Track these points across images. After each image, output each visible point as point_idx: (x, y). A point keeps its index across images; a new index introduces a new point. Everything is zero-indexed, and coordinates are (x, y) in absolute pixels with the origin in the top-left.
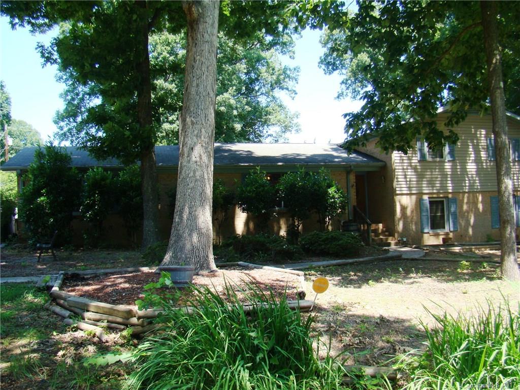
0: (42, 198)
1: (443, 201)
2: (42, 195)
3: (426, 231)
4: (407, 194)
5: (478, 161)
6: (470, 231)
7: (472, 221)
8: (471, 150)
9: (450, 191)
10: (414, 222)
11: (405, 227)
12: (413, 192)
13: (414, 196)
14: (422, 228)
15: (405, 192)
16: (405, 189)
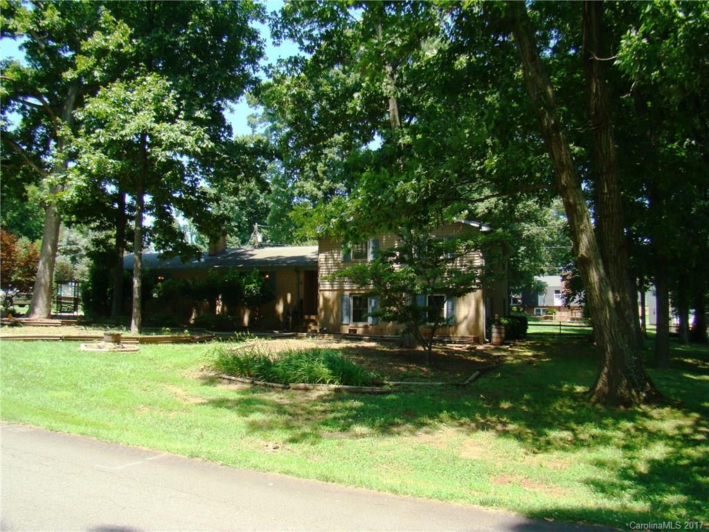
1: (366, 297)
3: (345, 322)
4: (329, 290)
6: (391, 323)
10: (335, 315)
11: (327, 318)
12: (335, 288)
13: (336, 292)
14: (342, 320)
15: (328, 288)
16: (328, 286)
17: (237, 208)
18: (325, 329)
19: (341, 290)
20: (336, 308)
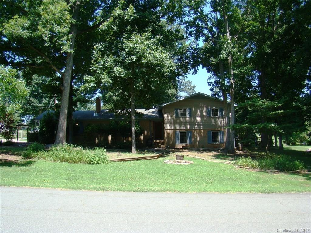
0: (44, 129)
1: (186, 132)
2: (44, 128)
3: (177, 143)
4: (170, 130)
5: (202, 116)
6: (197, 143)
7: (198, 139)
8: (199, 113)
9: (188, 129)
10: (172, 140)
11: (169, 141)
12: (172, 129)
13: (172, 130)
14: (176, 142)
15: (169, 129)
16: (169, 128)
17: (36, 86)
18: (168, 146)
19: (175, 130)
20: (173, 137)
